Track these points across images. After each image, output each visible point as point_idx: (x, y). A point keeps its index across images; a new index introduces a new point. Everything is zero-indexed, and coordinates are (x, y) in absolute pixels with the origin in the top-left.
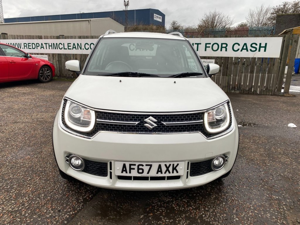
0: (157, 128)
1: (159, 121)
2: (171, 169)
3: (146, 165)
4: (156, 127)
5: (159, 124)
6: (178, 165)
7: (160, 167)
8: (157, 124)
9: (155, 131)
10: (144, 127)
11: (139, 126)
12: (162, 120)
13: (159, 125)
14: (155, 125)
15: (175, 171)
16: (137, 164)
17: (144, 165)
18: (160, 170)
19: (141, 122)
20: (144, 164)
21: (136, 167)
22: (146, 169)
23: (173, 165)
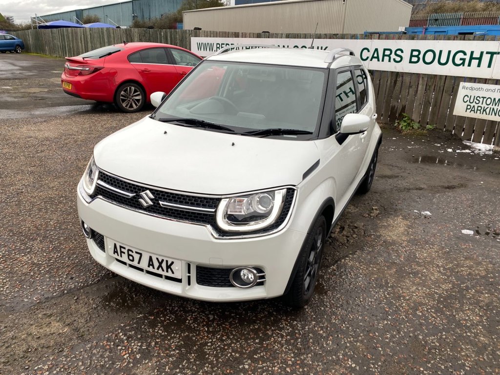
0: (153, 207)
1: (157, 198)
2: (164, 265)
3: (136, 252)
4: (152, 205)
5: (156, 202)
6: (172, 263)
7: (151, 259)
8: (153, 202)
9: (150, 211)
10: (138, 203)
11: (133, 200)
12: (160, 198)
13: (156, 204)
14: (151, 203)
15: (169, 270)
16: (127, 248)
17: (134, 252)
18: (151, 263)
19: (136, 195)
20: (134, 250)
21: (126, 251)
22: (137, 257)
23: (167, 261)
